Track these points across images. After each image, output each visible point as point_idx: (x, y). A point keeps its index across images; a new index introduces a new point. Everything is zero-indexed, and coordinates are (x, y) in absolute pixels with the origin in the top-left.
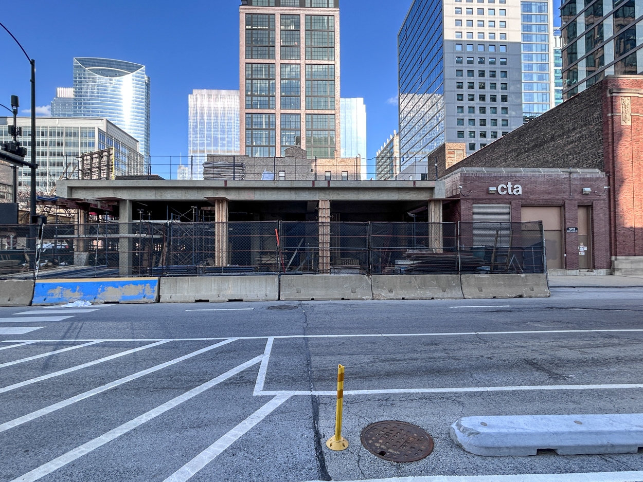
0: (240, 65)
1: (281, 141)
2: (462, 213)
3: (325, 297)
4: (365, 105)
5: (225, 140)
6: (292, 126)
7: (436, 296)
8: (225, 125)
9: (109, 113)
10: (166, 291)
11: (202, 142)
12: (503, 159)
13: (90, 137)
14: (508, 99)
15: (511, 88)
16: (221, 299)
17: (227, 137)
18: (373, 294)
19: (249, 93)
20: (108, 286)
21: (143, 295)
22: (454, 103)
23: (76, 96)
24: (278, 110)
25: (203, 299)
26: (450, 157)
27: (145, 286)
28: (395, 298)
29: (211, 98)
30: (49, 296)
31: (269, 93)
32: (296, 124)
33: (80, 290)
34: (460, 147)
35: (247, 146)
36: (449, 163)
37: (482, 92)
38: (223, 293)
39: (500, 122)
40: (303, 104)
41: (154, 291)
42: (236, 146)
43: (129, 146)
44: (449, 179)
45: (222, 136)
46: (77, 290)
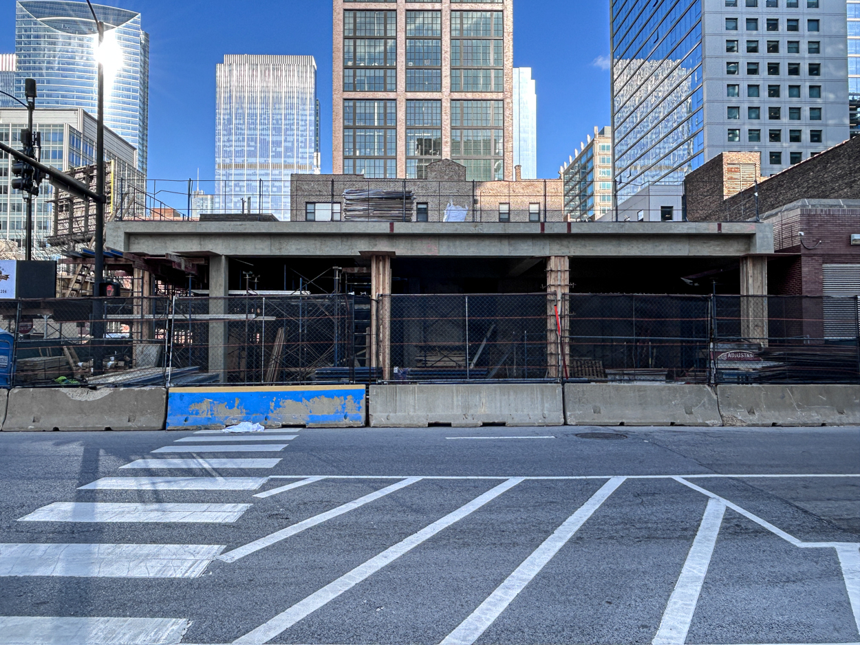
0: (335, 14)
1: (407, 149)
2: (804, 279)
3: (643, 421)
4: (534, 81)
5: (280, 147)
6: (426, 121)
7: (830, 421)
8: (281, 119)
9: (78, 98)
10: (379, 408)
11: (240, 149)
12: (846, 181)
13: (54, 141)
14: (822, 70)
15: (827, 50)
16: (470, 421)
17: (285, 141)
18: (722, 416)
19: (350, 64)
20: (286, 399)
21: (343, 415)
22: (722, 79)
23: (19, 68)
24: (401, 94)
25: (441, 421)
26: (732, 178)
27: (345, 399)
28: (760, 423)
29: (257, 70)
30: (192, 414)
31: (386, 63)
32: (434, 118)
33: (240, 404)
34: (750, 160)
35: (345, 158)
36: (731, 189)
37: (773, 58)
38: (472, 412)
39: (806, 113)
40: (446, 82)
41: (360, 408)
42: (300, 155)
43: (121, 157)
44: (774, 220)
45: (275, 138)
46: (236, 405)
